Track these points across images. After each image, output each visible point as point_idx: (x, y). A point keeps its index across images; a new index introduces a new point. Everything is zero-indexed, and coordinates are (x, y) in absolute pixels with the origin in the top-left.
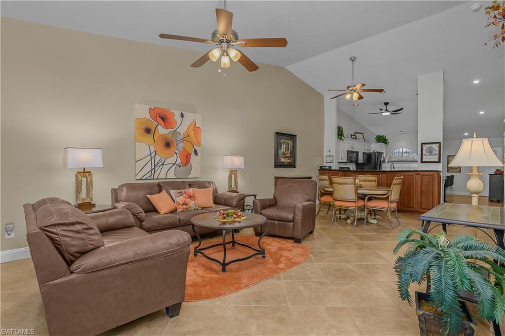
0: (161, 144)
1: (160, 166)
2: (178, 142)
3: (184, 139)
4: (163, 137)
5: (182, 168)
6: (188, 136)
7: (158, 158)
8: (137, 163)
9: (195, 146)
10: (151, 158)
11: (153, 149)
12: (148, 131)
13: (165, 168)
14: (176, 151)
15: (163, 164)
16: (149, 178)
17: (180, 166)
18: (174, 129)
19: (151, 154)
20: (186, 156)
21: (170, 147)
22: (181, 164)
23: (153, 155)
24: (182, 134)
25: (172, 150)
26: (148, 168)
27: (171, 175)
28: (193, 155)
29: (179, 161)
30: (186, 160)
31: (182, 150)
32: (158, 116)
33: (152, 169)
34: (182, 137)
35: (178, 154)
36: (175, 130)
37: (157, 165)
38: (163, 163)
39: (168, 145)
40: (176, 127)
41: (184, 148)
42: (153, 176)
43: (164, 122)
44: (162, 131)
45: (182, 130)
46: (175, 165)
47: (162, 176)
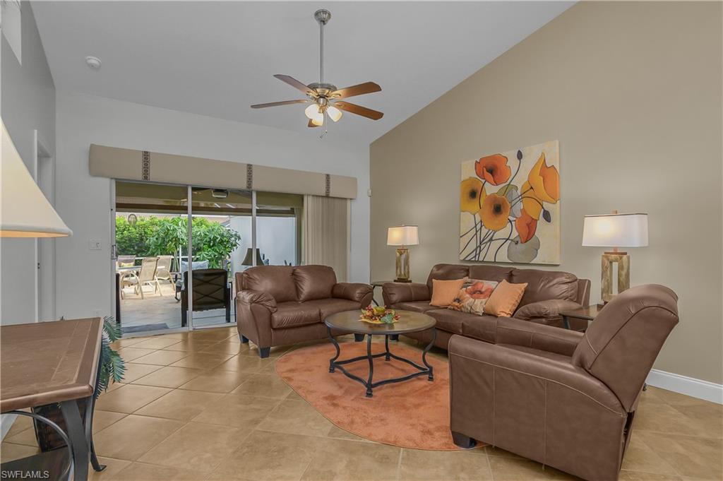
0: (488, 210)
1: (487, 243)
2: (513, 203)
3: (523, 196)
4: (493, 198)
5: (520, 246)
6: (532, 188)
7: (484, 231)
8: (461, 239)
9: (545, 204)
10: (477, 231)
11: (478, 219)
12: (473, 194)
13: (495, 245)
14: (509, 217)
15: (491, 240)
16: (473, 259)
17: (517, 243)
18: (507, 183)
19: (476, 226)
20: (528, 225)
21: (501, 214)
22: (518, 239)
23: (478, 227)
24: (519, 188)
25: (504, 216)
26: (473, 245)
27: (503, 257)
28: (541, 222)
29: (515, 234)
30: (528, 231)
31: (519, 215)
32: (485, 169)
33: (477, 247)
34: (519, 192)
35: (513, 223)
36: (509, 184)
37: (483, 240)
38: (492, 238)
39: (498, 209)
40: (510, 179)
41: (523, 211)
42: (477, 257)
43: (493, 176)
44: (490, 189)
45: (520, 181)
46: (509, 242)
47: (490, 258)
